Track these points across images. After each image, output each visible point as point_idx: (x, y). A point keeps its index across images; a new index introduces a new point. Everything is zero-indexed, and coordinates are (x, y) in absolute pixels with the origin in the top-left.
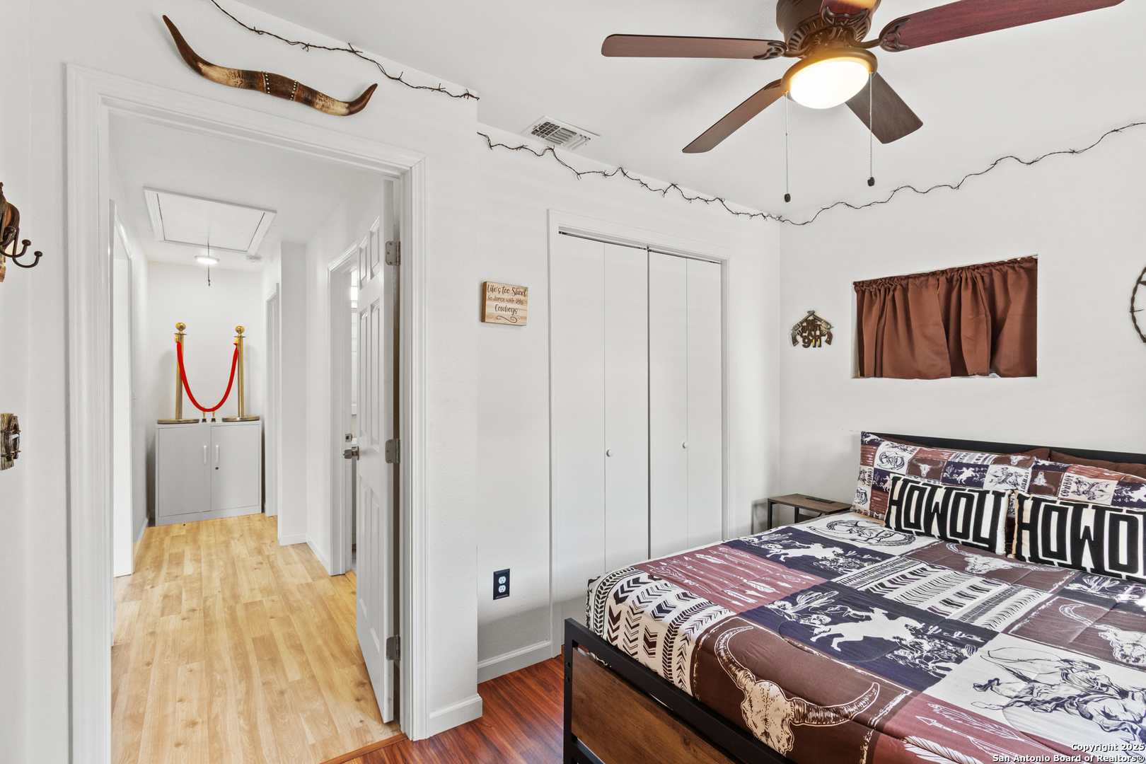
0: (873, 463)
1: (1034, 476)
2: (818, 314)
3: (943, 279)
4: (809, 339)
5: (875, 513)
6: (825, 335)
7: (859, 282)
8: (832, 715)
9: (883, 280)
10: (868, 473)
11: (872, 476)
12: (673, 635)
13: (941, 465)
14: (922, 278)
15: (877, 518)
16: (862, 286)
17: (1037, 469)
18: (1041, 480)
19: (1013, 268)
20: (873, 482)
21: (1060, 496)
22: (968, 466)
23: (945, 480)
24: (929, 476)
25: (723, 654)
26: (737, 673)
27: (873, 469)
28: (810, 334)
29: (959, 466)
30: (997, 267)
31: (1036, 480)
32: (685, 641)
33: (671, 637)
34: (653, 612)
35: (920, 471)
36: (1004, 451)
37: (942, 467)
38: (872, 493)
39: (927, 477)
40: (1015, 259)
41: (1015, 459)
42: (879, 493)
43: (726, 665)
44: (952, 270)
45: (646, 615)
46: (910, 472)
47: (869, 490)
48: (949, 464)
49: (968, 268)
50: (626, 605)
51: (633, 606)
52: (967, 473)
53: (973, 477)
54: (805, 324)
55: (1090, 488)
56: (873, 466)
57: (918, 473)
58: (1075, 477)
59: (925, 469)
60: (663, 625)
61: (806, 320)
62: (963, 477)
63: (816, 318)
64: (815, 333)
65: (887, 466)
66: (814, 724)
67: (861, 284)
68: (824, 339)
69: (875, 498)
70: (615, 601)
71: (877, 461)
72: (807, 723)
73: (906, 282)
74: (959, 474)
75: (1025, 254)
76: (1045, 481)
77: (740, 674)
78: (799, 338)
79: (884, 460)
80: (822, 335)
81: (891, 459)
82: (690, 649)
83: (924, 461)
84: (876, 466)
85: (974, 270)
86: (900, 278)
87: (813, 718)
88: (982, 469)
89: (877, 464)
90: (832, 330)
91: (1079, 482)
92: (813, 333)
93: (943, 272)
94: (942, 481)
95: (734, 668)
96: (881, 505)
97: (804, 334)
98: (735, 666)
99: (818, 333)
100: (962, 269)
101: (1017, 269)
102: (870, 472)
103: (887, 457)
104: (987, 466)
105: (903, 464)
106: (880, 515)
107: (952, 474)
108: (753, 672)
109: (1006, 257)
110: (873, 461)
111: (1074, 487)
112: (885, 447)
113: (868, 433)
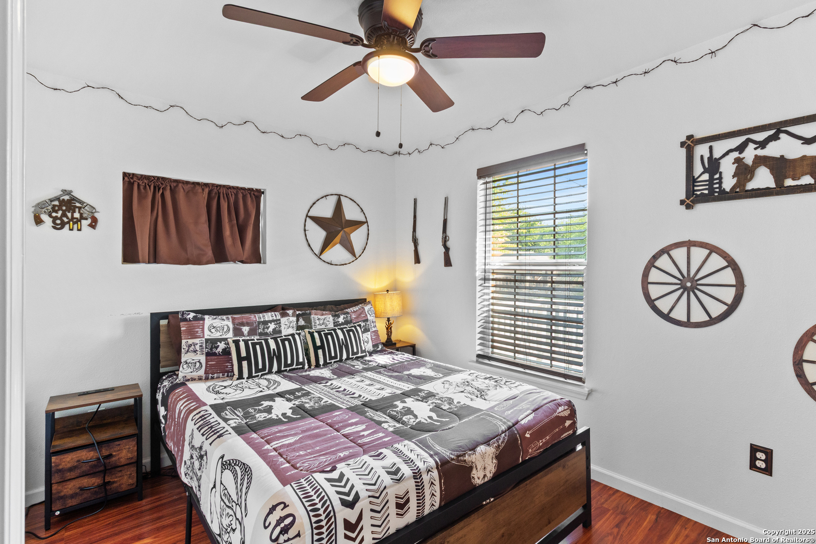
0: (204, 335)
1: (298, 320)
2: (76, 194)
3: (207, 190)
4: (62, 221)
5: (210, 375)
6: (86, 219)
7: (129, 174)
8: (503, 435)
9: (156, 178)
10: (199, 345)
11: (204, 346)
12: (420, 478)
13: (255, 325)
14: (189, 186)
15: (212, 378)
16: (132, 178)
17: (298, 316)
18: (302, 322)
19: (250, 194)
20: (205, 350)
21: (314, 328)
22: (271, 322)
23: (260, 334)
24: (250, 334)
25: (453, 457)
26: (465, 458)
27: (204, 339)
28: (64, 215)
29: (266, 323)
30: (242, 191)
31: (299, 322)
32: (430, 473)
33: (419, 480)
34: (392, 479)
35: (243, 333)
36: (283, 309)
37: (256, 326)
38: (206, 359)
39: (248, 336)
40: (252, 189)
41: (290, 312)
42: (213, 357)
43: (458, 461)
44: (213, 185)
45: (391, 486)
46: (235, 335)
47: (203, 359)
48: (259, 323)
49: (224, 186)
50: (364, 499)
51: (370, 494)
52: (272, 326)
53: (276, 328)
54: (57, 203)
55: (324, 321)
56: (203, 337)
57: (242, 334)
58: (316, 317)
59: (246, 329)
60: (409, 478)
61: (58, 199)
62: (271, 329)
63: (74, 199)
64: (72, 215)
65: (216, 335)
66: (503, 445)
67: (131, 176)
68: (85, 223)
69: (210, 363)
70: (349, 510)
71: (207, 332)
72: (501, 448)
73: (175, 184)
74: (268, 328)
75: (258, 187)
76: (304, 322)
77: (467, 458)
78: (44, 217)
79: (213, 330)
80: (82, 217)
81: (218, 329)
82: (435, 474)
83: (243, 324)
84: (206, 337)
85: (228, 189)
86: (170, 180)
87: (501, 443)
88: (278, 322)
89: (207, 334)
90: (96, 215)
91: (319, 319)
92: (69, 215)
93: (206, 185)
94: (259, 336)
95: (462, 458)
96: (216, 366)
97: (54, 214)
98: (461, 456)
99: (77, 215)
100: (220, 186)
101: (252, 195)
102: (202, 343)
103: (214, 327)
104: (279, 320)
105: (229, 330)
106: (215, 375)
107: (263, 329)
108: (470, 450)
109: (247, 186)
110: (203, 333)
111: (318, 322)
112: (208, 320)
113: (187, 311)
